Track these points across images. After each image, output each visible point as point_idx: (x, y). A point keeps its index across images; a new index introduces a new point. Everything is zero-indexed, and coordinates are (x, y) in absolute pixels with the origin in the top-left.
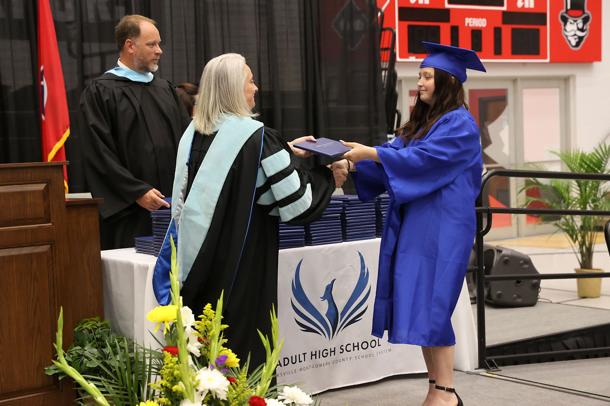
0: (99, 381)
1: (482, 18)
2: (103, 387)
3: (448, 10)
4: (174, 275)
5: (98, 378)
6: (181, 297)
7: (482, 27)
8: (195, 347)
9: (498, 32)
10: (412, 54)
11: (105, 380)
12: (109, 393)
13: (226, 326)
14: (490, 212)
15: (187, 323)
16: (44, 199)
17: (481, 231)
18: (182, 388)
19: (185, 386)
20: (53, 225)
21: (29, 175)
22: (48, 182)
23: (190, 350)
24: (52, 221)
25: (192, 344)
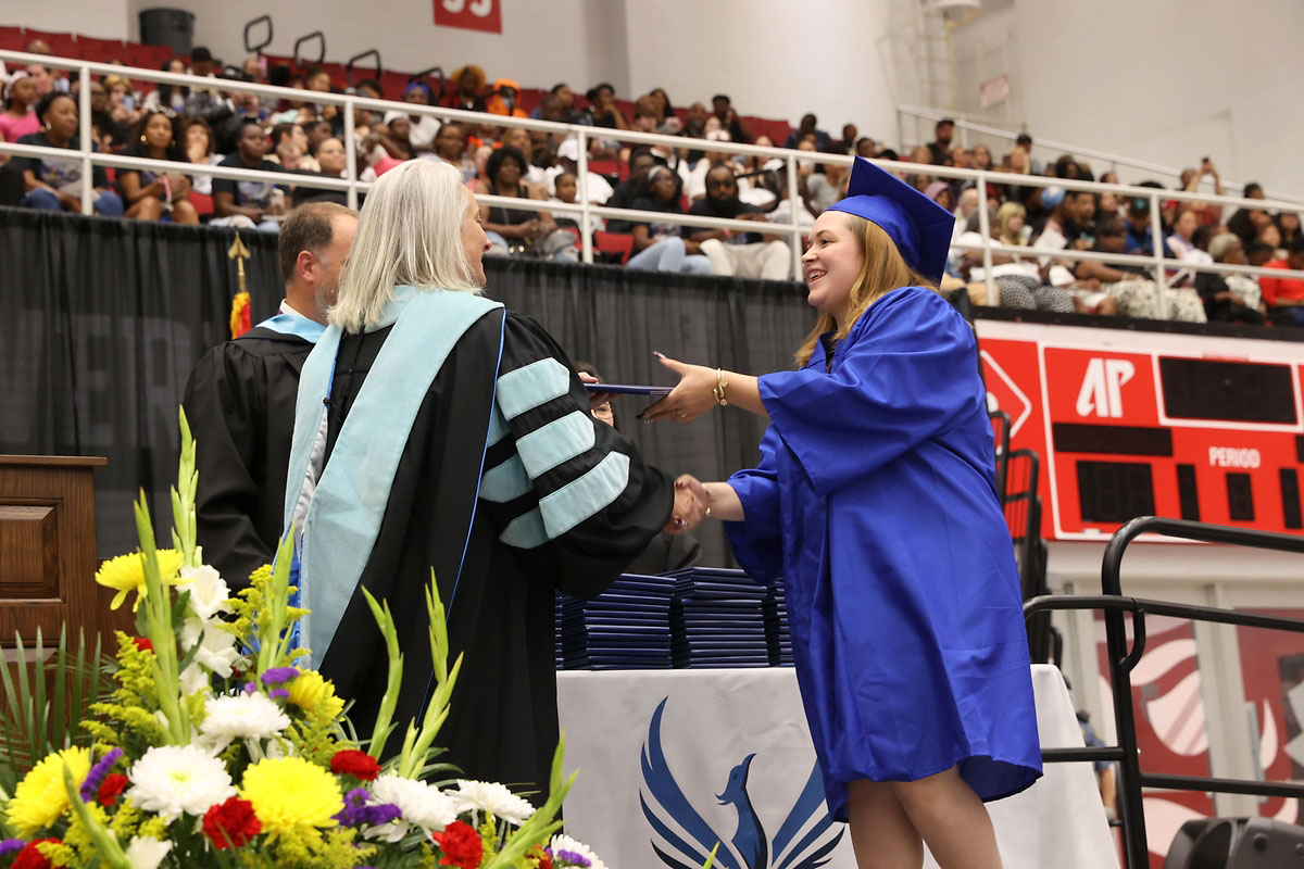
1: (1249, 447)
3: (1167, 431)
4: (184, 498)
6: (200, 548)
7: (1250, 468)
8: (220, 657)
9: (1288, 478)
10: (1090, 523)
14: (1140, 611)
15: (206, 603)
16: (45, 540)
17: (1123, 659)
18: (159, 722)
19: (168, 716)
20: (65, 601)
21: (10, 483)
22: (54, 504)
23: (206, 664)
24: (62, 593)
25: (215, 652)
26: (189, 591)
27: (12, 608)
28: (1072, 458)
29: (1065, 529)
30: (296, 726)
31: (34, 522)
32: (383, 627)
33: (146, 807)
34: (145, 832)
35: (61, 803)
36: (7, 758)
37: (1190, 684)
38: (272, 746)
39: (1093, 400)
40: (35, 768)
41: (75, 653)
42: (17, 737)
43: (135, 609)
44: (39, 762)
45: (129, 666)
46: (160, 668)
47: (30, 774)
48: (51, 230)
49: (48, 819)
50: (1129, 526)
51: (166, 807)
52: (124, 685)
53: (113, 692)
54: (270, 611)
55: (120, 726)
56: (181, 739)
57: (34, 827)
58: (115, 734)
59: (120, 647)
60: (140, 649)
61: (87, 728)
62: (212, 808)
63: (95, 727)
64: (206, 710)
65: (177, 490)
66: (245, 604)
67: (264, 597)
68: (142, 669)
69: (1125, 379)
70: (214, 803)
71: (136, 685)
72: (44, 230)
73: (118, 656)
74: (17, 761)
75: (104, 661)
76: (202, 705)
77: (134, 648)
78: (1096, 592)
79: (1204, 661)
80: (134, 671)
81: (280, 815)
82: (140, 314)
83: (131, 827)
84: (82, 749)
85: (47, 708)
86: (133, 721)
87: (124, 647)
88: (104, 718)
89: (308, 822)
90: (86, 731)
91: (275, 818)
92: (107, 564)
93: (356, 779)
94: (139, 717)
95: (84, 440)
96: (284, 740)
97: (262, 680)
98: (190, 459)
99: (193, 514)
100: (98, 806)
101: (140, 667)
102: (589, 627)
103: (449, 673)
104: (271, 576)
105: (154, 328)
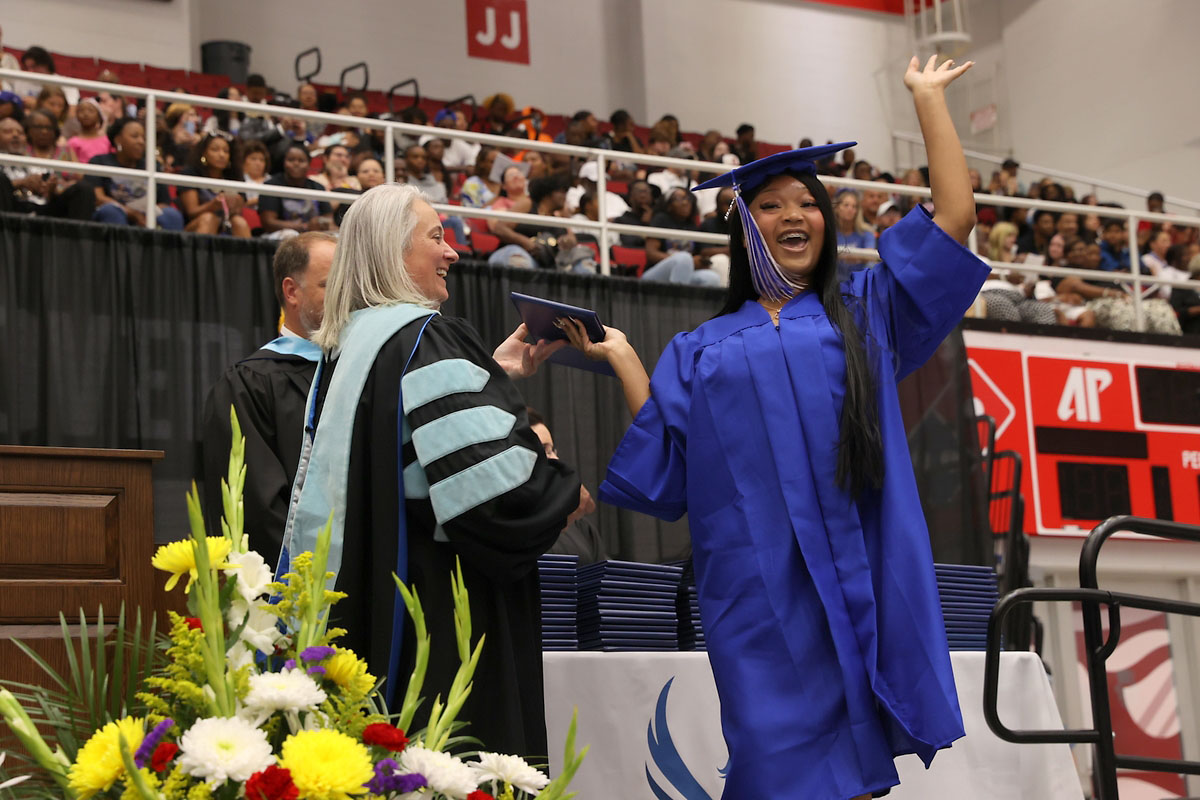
0: (29, 692)
2: (37, 705)
3: (1143, 435)
4: (233, 489)
5: (30, 687)
6: (246, 536)
8: (263, 636)
10: (1069, 520)
11: (45, 694)
12: (47, 719)
13: (341, 595)
14: (1115, 603)
15: (251, 587)
16: (107, 526)
17: (1099, 648)
18: (207, 696)
19: (215, 690)
20: (124, 582)
21: (76, 474)
22: (117, 492)
23: (250, 642)
24: (122, 574)
25: (259, 630)
26: (236, 575)
27: (77, 588)
28: (1053, 460)
29: (1046, 525)
30: (331, 701)
31: (97, 509)
32: (411, 610)
33: (194, 773)
34: (193, 796)
35: (117, 768)
36: (69, 726)
37: (1163, 671)
38: (309, 718)
39: (1073, 405)
40: (94, 736)
41: (133, 631)
42: (80, 707)
43: (187, 590)
44: (98, 731)
45: (180, 643)
46: (209, 646)
47: (89, 741)
48: (119, 243)
49: (106, 783)
50: (1105, 524)
51: (213, 774)
52: (176, 660)
53: (166, 666)
54: (309, 594)
55: (172, 698)
56: (226, 712)
57: (92, 790)
58: (166, 706)
59: (173, 625)
60: (190, 628)
61: (142, 700)
62: (254, 775)
63: (149, 699)
64: (250, 685)
65: (227, 482)
66: (286, 588)
67: (304, 580)
68: (192, 646)
69: (1104, 386)
70: (256, 771)
71: (186, 660)
72: (112, 242)
73: (170, 634)
74: (78, 728)
75: (158, 639)
76: (247, 680)
77: (185, 627)
78: (1074, 585)
79: (1177, 651)
80: (185, 648)
81: (316, 782)
82: (197, 318)
83: (181, 791)
84: (137, 719)
85: (106, 680)
86: (183, 694)
87: (176, 626)
88: (157, 691)
89: (341, 789)
90: (140, 702)
91: (311, 785)
92: (162, 550)
93: (385, 750)
94: (188, 690)
95: (145, 434)
96: (320, 713)
97: (302, 658)
98: (239, 454)
99: (241, 504)
100: (151, 772)
101: (190, 644)
102: (601, 611)
103: (472, 654)
104: (310, 562)
105: (209, 332)
